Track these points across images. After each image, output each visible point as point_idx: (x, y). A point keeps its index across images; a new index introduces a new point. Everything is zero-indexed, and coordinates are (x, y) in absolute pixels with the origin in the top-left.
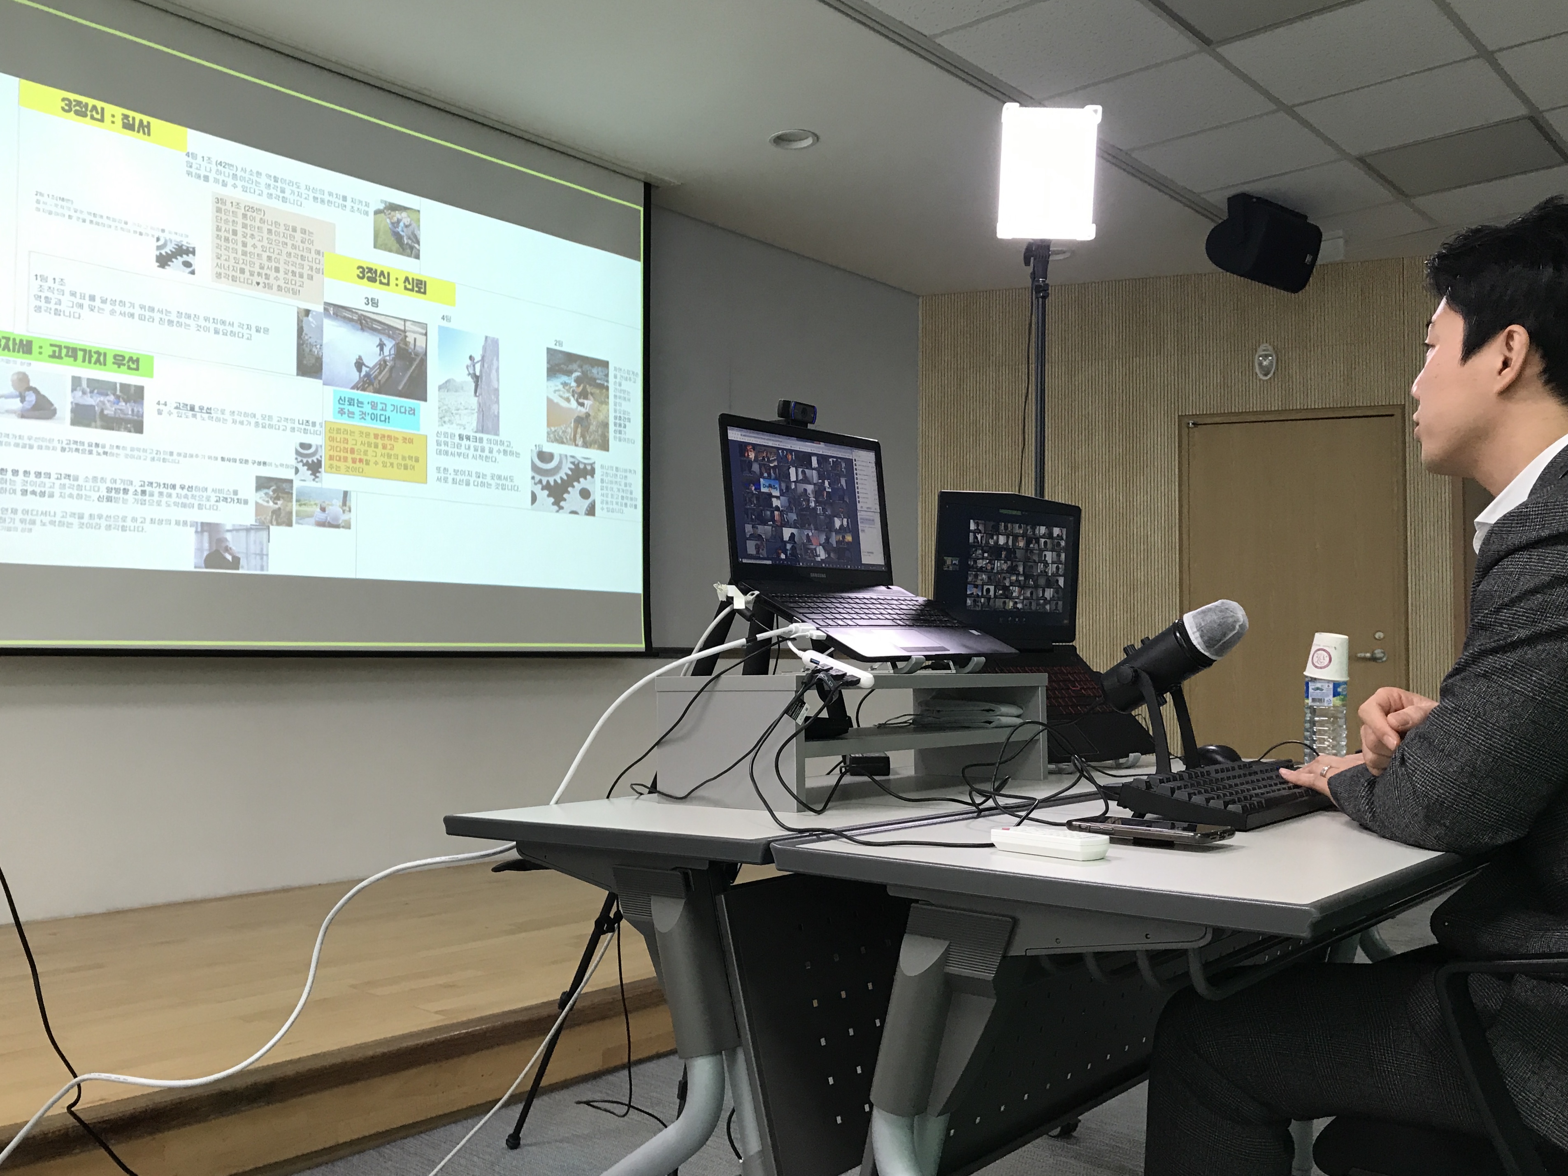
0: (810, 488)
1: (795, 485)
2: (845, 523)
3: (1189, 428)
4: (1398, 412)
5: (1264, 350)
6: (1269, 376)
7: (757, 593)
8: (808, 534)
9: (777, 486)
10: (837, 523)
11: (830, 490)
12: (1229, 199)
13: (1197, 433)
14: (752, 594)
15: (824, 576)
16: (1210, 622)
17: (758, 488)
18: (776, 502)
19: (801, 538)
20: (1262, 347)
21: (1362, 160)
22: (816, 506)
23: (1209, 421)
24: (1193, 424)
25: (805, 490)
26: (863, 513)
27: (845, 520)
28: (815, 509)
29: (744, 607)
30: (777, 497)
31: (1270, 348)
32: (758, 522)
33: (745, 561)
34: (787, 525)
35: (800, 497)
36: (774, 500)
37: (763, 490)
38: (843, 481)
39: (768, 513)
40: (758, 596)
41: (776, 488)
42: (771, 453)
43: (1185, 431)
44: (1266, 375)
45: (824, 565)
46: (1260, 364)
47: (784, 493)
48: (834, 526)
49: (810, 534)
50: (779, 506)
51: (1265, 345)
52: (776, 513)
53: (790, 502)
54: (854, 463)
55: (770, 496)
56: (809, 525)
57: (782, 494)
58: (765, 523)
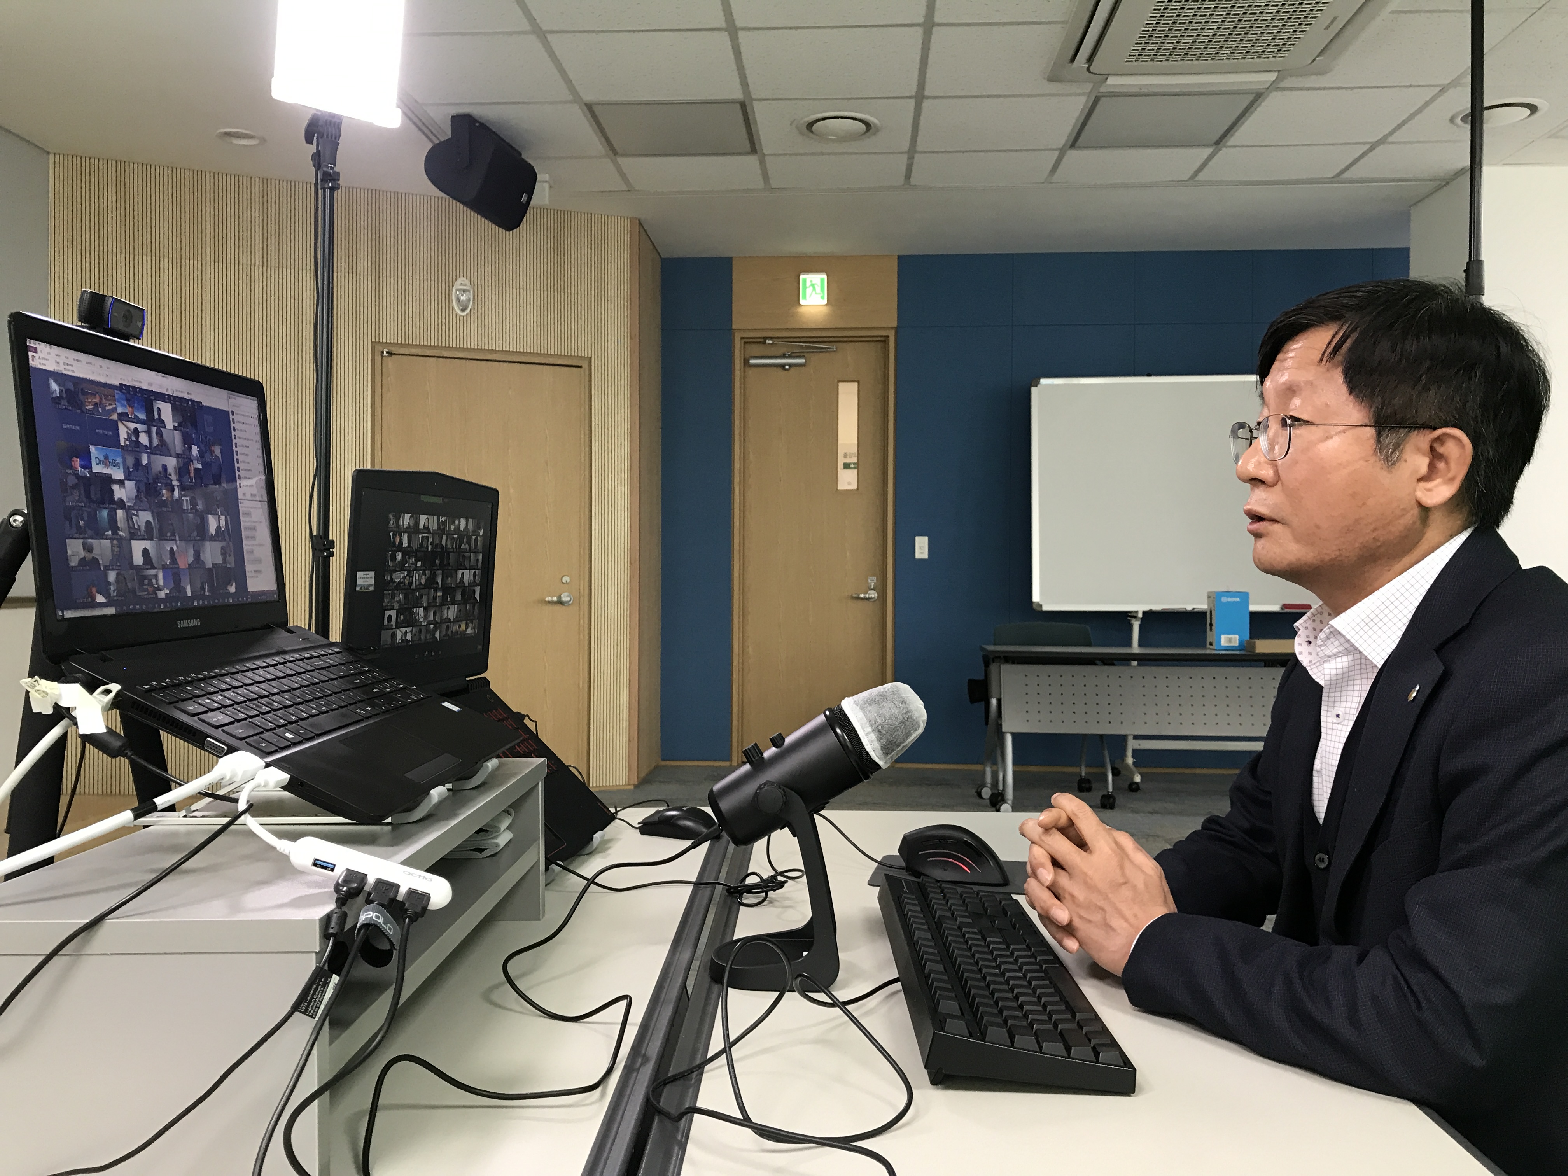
0: (171, 463)
1: (149, 458)
2: (223, 523)
3: (382, 356)
4: (585, 365)
5: (461, 284)
6: (468, 311)
7: (115, 687)
8: (172, 549)
9: (119, 460)
10: (212, 524)
11: (200, 466)
12: (452, 117)
13: (391, 362)
14: (108, 692)
15: (197, 622)
16: (890, 718)
17: (87, 466)
18: (119, 493)
19: (160, 557)
20: (459, 281)
21: (590, 108)
22: (181, 496)
23: (402, 351)
24: (387, 352)
25: (165, 467)
26: (247, 504)
27: (223, 517)
28: (179, 501)
29: (104, 730)
30: (121, 483)
31: (467, 282)
32: (90, 532)
33: (69, 614)
34: (135, 535)
35: (157, 479)
36: (115, 488)
37: (97, 469)
38: (217, 451)
39: (105, 513)
40: (118, 694)
41: (117, 465)
42: (106, 397)
43: (378, 358)
44: (463, 310)
45: (196, 604)
46: (458, 299)
47: (130, 472)
48: (208, 530)
49: (175, 548)
50: (124, 499)
51: (462, 278)
52: (120, 513)
53: (138, 490)
54: (231, 417)
55: (107, 480)
56: (173, 534)
57: (128, 476)
58: (99, 535)
